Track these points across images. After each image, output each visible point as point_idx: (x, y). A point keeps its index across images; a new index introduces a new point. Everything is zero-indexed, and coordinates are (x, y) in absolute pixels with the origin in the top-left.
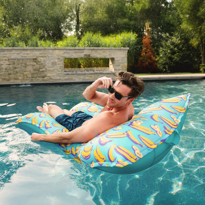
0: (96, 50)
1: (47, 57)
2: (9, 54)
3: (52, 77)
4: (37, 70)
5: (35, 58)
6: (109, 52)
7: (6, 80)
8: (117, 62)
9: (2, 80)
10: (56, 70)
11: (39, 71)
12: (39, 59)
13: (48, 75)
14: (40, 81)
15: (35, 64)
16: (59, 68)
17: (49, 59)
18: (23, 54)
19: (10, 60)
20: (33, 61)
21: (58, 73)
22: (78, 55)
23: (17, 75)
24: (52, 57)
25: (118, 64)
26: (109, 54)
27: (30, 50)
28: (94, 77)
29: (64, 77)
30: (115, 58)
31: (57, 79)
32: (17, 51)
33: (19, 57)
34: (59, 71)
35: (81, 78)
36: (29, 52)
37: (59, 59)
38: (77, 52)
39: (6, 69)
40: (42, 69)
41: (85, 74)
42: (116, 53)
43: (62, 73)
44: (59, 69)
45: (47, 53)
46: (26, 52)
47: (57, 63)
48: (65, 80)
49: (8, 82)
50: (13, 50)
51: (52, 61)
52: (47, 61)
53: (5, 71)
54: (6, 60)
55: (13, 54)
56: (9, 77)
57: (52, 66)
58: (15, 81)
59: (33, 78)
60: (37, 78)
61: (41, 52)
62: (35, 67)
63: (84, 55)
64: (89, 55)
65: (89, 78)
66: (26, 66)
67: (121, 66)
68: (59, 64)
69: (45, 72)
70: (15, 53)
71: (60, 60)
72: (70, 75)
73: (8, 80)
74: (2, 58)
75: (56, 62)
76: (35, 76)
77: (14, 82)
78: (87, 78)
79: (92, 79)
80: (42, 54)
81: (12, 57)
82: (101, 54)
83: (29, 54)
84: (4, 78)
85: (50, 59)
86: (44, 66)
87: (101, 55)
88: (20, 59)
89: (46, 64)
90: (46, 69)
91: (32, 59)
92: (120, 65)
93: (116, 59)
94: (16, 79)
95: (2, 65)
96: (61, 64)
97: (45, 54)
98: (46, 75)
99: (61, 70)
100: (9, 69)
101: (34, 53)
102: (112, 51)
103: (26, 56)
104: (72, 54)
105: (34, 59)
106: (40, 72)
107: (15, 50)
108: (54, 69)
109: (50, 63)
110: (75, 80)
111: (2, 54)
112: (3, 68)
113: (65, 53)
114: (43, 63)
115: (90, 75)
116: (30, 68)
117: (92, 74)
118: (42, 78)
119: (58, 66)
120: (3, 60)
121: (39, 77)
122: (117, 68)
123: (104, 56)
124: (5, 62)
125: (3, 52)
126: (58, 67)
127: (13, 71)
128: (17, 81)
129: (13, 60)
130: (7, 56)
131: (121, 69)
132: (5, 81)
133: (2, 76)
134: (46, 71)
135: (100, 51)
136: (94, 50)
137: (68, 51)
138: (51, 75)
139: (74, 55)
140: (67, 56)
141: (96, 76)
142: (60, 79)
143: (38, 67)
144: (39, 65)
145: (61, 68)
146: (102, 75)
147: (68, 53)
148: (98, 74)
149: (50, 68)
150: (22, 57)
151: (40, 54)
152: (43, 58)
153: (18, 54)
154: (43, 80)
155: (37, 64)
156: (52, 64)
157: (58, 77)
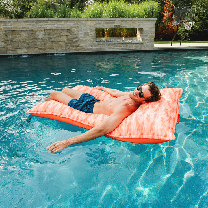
0: (127, 20)
1: (80, 27)
2: (45, 25)
3: (84, 47)
4: (70, 40)
5: (69, 28)
6: (139, 22)
7: (42, 50)
8: (145, 32)
9: (39, 50)
10: (88, 40)
12: (73, 29)
13: (81, 45)
14: (73, 50)
15: (69, 34)
16: (91, 38)
17: (81, 30)
18: (58, 25)
19: (46, 31)
20: (67, 32)
21: (90, 42)
22: (109, 26)
23: (52, 44)
24: (85, 28)
25: (147, 34)
26: (138, 24)
27: (64, 21)
28: (123, 47)
29: (96, 46)
30: (144, 28)
31: (89, 49)
32: (52, 22)
33: (54, 28)
34: (91, 41)
35: (111, 48)
36: (63, 23)
37: (91, 29)
38: (108, 23)
39: (42, 39)
40: (75, 39)
41: (115, 44)
42: (145, 24)
43: (94, 42)
45: (80, 24)
46: (60, 23)
47: (89, 33)
48: (96, 49)
49: (44, 51)
50: (49, 21)
51: (84, 31)
52: (80, 31)
53: (41, 41)
54: (42, 31)
55: (48, 25)
56: (45, 47)
57: (84, 36)
58: (50, 50)
59: (67, 48)
60: (70, 48)
61: (74, 23)
62: (68, 38)
63: (115, 25)
64: (120, 26)
65: (119, 47)
66: (60, 36)
67: (148, 36)
68: (90, 34)
69: (78, 42)
70: (50, 24)
71: (92, 31)
72: (101, 45)
73: (44, 50)
74: (38, 29)
75: (88, 33)
76: (68, 46)
77: (49, 52)
78: (117, 47)
79: (121, 49)
80: (75, 24)
81: (48, 28)
82: (130, 25)
83: (64, 25)
84: (40, 47)
86: (77, 37)
87: (131, 25)
88: (55, 30)
89: (79, 34)
90: (79, 39)
91: (66, 29)
92: (148, 35)
93: (144, 30)
94: (51, 49)
95: (38, 35)
96: (93, 35)
97: (78, 25)
98: (79, 45)
99: (92, 40)
100: (45, 39)
101: (68, 23)
102: (142, 21)
103: (60, 26)
104: (103, 25)
105: (67, 29)
106: (73, 42)
108: (86, 39)
109: (83, 33)
110: (105, 49)
111: (39, 25)
112: (39, 38)
113: (96, 24)
114: (76, 34)
115: (119, 45)
116: (64, 38)
117: (122, 44)
118: (75, 48)
119: (90, 36)
120: (39, 31)
121: (72, 47)
122: (145, 38)
123: (133, 26)
124: (41, 32)
125: (39, 23)
127: (49, 41)
128: (52, 50)
129: (48, 31)
130: (43, 27)
131: (149, 39)
133: (38, 46)
135: (130, 22)
136: (124, 21)
137: (100, 22)
138: (84, 44)
139: (106, 26)
140: (99, 26)
141: (125, 45)
142: (92, 49)
143: (72, 37)
144: (73, 35)
145: (93, 38)
146: (131, 45)
147: (100, 23)
148: (127, 44)
149: (82, 38)
150: (57, 27)
151: (73, 25)
152: (76, 29)
153: (53, 25)
154: (76, 50)
155: (71, 34)
156: (85, 34)
157: (90, 47)
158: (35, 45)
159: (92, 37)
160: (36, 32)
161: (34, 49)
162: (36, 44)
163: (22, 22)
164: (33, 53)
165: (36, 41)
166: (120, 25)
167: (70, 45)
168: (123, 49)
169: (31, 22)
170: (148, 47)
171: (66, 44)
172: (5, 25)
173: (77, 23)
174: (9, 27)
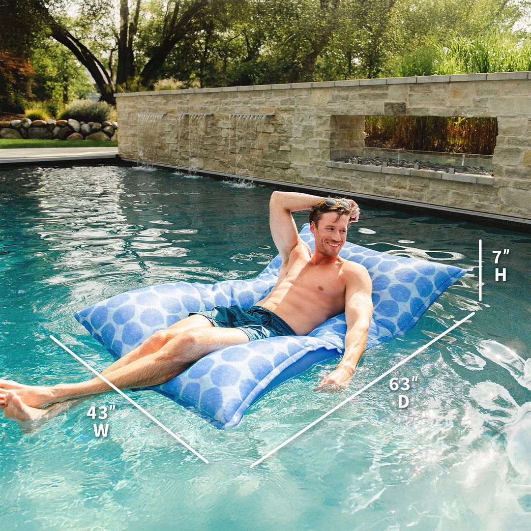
0: (428, 85)
1: (296, 111)
2: (234, 102)
3: (300, 172)
4: (273, 148)
5: (272, 113)
6: (478, 93)
7: (225, 166)
8: (507, 138)
9: (220, 165)
10: (310, 151)
11: (278, 150)
12: (281, 117)
13: (295, 163)
15: (271, 129)
16: (317, 146)
17: (298, 120)
18: (254, 103)
20: (269, 123)
21: (314, 160)
22: (369, 107)
24: (306, 112)
25: (511, 147)
26: (475, 101)
27: (266, 91)
28: (411, 189)
29: (328, 175)
30: (500, 119)
31: (310, 180)
32: (245, 97)
33: (247, 110)
34: (318, 156)
35: (370, 187)
36: (262, 98)
37: (320, 117)
38: (365, 97)
39: (226, 139)
40: (283, 144)
41: (382, 174)
43: (323, 160)
44: (318, 150)
45: (295, 100)
46: (259, 99)
47: (315, 130)
48: (328, 184)
50: (239, 94)
51: (304, 123)
52: (295, 122)
53: (224, 143)
54: (227, 118)
55: (238, 103)
57: (303, 138)
59: (267, 169)
60: (272, 170)
61: (284, 98)
62: (270, 140)
63: (386, 105)
64: (402, 106)
65: (394, 189)
67: (522, 155)
68: (318, 134)
69: (288, 155)
70: (241, 102)
71: (323, 122)
72: (342, 172)
73: (227, 166)
74: (222, 114)
75: (311, 128)
76: (269, 163)
77: (234, 174)
78: (389, 188)
79: (403, 195)
80: (286, 102)
81: (237, 111)
82: (442, 102)
83: (264, 103)
84: (222, 160)
85: (301, 119)
86: (287, 139)
87: (444, 105)
89: (293, 131)
90: (291, 146)
92: (519, 151)
93: (503, 124)
95: (222, 128)
96: (323, 136)
98: (291, 164)
99: (321, 152)
102: (492, 87)
103: (257, 107)
104: (352, 103)
106: (279, 153)
108: (306, 149)
109: (301, 129)
111: (224, 104)
112: (222, 137)
113: (335, 99)
114: (286, 130)
115: (396, 181)
117: (404, 176)
118: (281, 170)
119: (315, 139)
120: (223, 119)
121: (276, 167)
123: (453, 109)
124: (227, 122)
125: (225, 98)
126: (316, 141)
131: (522, 168)
132: (223, 169)
133: (219, 155)
134: (290, 151)
135: (443, 91)
136: (421, 89)
137: (344, 94)
138: (300, 164)
139: (358, 106)
140: (340, 108)
141: (417, 185)
142: (317, 180)
143: (276, 139)
144: (279, 133)
145: (323, 145)
146: (441, 187)
147: (343, 99)
148: (426, 181)
149: (297, 143)
150: (251, 110)
151: (282, 104)
152: (288, 116)
153: (246, 103)
154: (282, 177)
155: (275, 130)
156: (304, 132)
157: (314, 174)
158: (215, 152)
159: (320, 141)
160: (218, 120)
161: (214, 161)
162: (216, 150)
163: (201, 96)
164: (211, 173)
165: (217, 142)
166: (404, 104)
167: (272, 161)
168: (407, 196)
169: (212, 95)
170: (515, 209)
171: (264, 157)
172: (181, 103)
173: (290, 99)
174: (186, 106)
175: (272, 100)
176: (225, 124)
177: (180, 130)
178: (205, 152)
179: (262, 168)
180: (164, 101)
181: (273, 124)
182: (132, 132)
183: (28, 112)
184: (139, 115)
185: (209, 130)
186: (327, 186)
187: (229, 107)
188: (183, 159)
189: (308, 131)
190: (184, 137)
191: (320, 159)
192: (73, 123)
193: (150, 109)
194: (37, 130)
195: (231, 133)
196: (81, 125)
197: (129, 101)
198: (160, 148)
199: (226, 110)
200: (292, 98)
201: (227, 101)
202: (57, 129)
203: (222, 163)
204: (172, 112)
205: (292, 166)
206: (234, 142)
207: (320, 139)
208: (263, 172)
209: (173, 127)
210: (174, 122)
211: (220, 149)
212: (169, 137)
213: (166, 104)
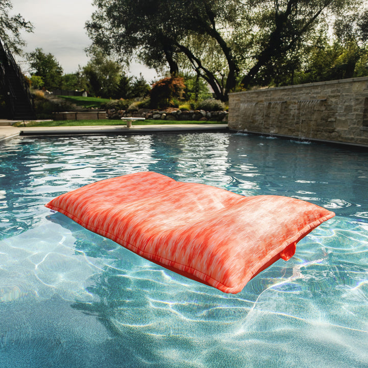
1: (341, 97)
2: (300, 94)
3: (341, 134)
4: (324, 119)
5: (324, 99)
7: (292, 132)
10: (349, 121)
11: (327, 121)
12: (330, 101)
13: (338, 129)
14: (323, 137)
15: (323, 108)
16: (354, 118)
17: (342, 101)
18: (313, 93)
20: (322, 105)
21: (352, 126)
24: (348, 97)
27: (321, 86)
29: (361, 135)
31: (348, 139)
32: (307, 90)
34: (354, 124)
36: (319, 90)
37: (357, 100)
39: (293, 115)
40: (330, 117)
43: (358, 127)
44: (355, 120)
45: (341, 90)
46: (316, 91)
47: (354, 108)
48: (360, 141)
50: (304, 89)
51: (346, 104)
52: (339, 104)
53: (292, 118)
54: (295, 103)
55: (303, 94)
56: (295, 128)
57: (345, 113)
59: (319, 133)
60: (322, 133)
61: (333, 89)
62: (322, 115)
68: (355, 110)
69: (334, 124)
71: (359, 102)
74: (292, 101)
75: (351, 106)
76: (321, 129)
80: (334, 91)
81: (301, 99)
83: (319, 93)
84: (290, 128)
85: (344, 101)
86: (334, 114)
89: (338, 109)
90: (336, 118)
91: (321, 101)
95: (291, 109)
96: (359, 111)
99: (357, 121)
100: (296, 116)
103: (315, 96)
106: (328, 123)
107: (305, 87)
108: (346, 120)
109: (344, 107)
111: (293, 95)
112: (290, 114)
114: (333, 108)
118: (328, 133)
120: (292, 104)
121: (325, 131)
126: (353, 114)
132: (290, 133)
133: (288, 125)
134: (335, 121)
138: (341, 129)
142: (352, 139)
143: (326, 114)
144: (329, 110)
145: (359, 116)
149: (340, 116)
150: (311, 98)
151: (332, 92)
152: (335, 100)
153: (308, 94)
154: (329, 137)
155: (326, 109)
156: (345, 110)
157: (351, 135)
158: (286, 124)
159: (357, 114)
160: (289, 105)
161: (284, 129)
162: (286, 122)
163: (279, 92)
164: (283, 136)
165: (287, 117)
169: (286, 90)
171: (318, 126)
172: (267, 96)
173: (337, 90)
174: (269, 98)
175: (325, 91)
176: (293, 107)
177: (265, 112)
178: (279, 124)
179: (316, 132)
180: (257, 95)
181: (325, 105)
182: (237, 114)
183: (181, 107)
184: (241, 105)
185: (283, 111)
186: (360, 142)
187: (297, 97)
188: (266, 128)
189: (348, 109)
190: (268, 116)
191: (355, 126)
192: (203, 112)
193: (248, 101)
194: (184, 116)
195: (297, 111)
196: (207, 113)
197: (236, 97)
198: (252, 122)
199: (294, 98)
200: (339, 88)
201: (295, 93)
202: (194, 115)
203: (290, 130)
204: (261, 101)
205: (336, 130)
206: (298, 118)
207: (357, 113)
208: (316, 135)
209: (261, 110)
210: (262, 107)
211: (289, 121)
212: (257, 116)
213: (257, 97)
